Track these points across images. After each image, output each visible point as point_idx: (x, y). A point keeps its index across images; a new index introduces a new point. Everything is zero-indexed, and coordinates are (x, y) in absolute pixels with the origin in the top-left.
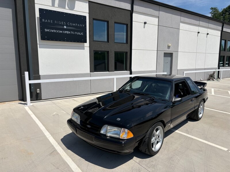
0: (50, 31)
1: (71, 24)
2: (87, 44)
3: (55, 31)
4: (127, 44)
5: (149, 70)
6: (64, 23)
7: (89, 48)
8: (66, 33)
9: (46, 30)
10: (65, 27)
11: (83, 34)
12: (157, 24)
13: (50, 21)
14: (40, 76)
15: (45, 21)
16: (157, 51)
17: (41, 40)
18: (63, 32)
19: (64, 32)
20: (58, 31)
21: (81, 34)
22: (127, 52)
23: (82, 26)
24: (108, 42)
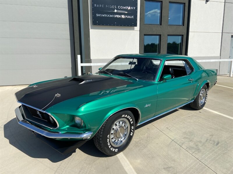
0: (101, 15)
1: (122, 7)
2: (137, 28)
3: (105, 15)
4: (184, 25)
5: (210, 56)
6: (114, 7)
7: (139, 31)
8: (117, 17)
9: (98, 15)
10: (116, 11)
11: (133, 17)
12: (224, 2)
13: (102, 6)
14: (91, 60)
15: (97, 6)
16: (222, 33)
17: (93, 25)
18: (113, 16)
19: (115, 16)
20: (108, 16)
21: (131, 17)
22: (183, 35)
23: (133, 8)
24: (161, 25)
